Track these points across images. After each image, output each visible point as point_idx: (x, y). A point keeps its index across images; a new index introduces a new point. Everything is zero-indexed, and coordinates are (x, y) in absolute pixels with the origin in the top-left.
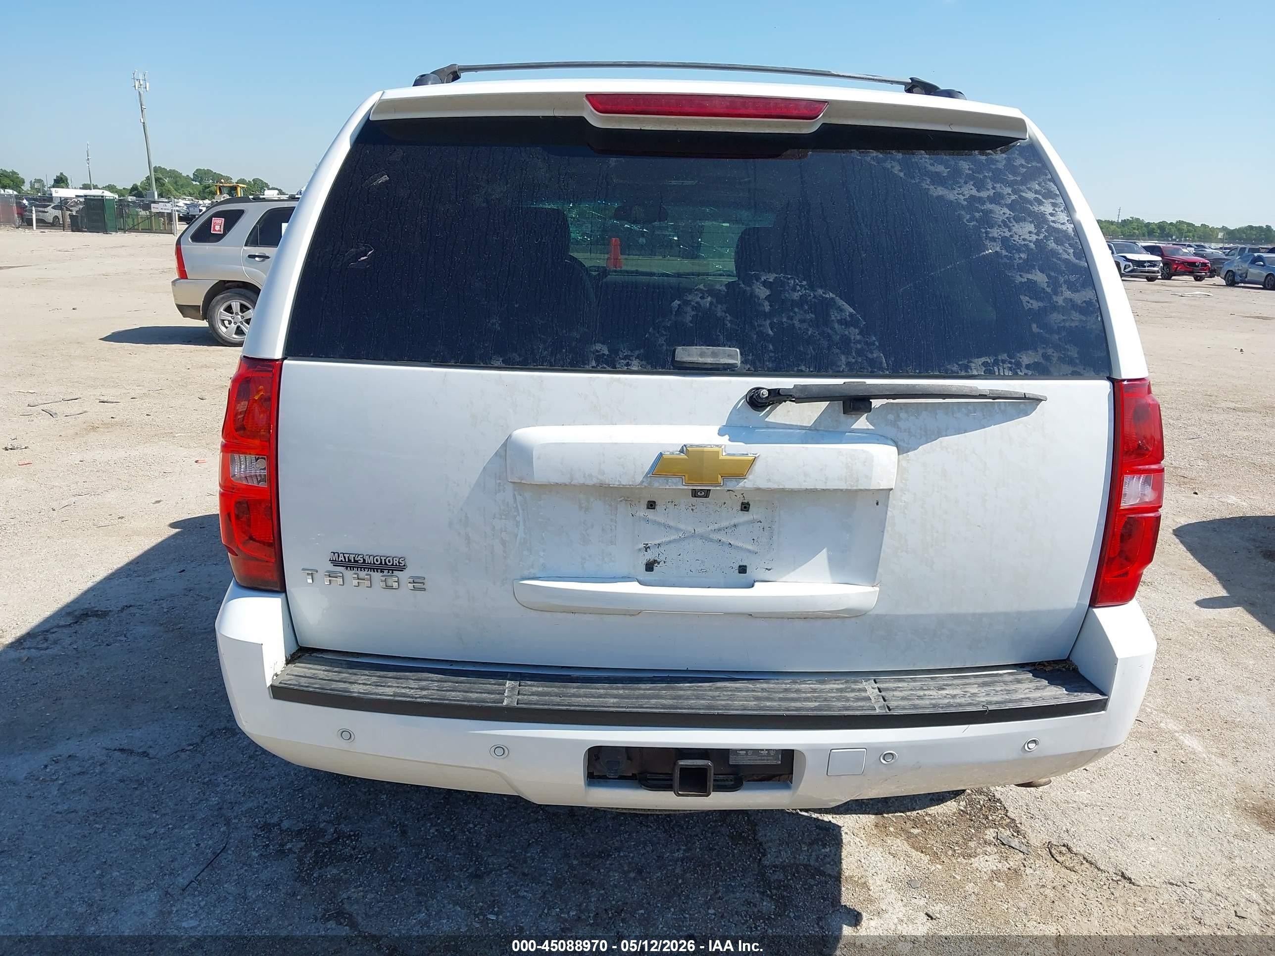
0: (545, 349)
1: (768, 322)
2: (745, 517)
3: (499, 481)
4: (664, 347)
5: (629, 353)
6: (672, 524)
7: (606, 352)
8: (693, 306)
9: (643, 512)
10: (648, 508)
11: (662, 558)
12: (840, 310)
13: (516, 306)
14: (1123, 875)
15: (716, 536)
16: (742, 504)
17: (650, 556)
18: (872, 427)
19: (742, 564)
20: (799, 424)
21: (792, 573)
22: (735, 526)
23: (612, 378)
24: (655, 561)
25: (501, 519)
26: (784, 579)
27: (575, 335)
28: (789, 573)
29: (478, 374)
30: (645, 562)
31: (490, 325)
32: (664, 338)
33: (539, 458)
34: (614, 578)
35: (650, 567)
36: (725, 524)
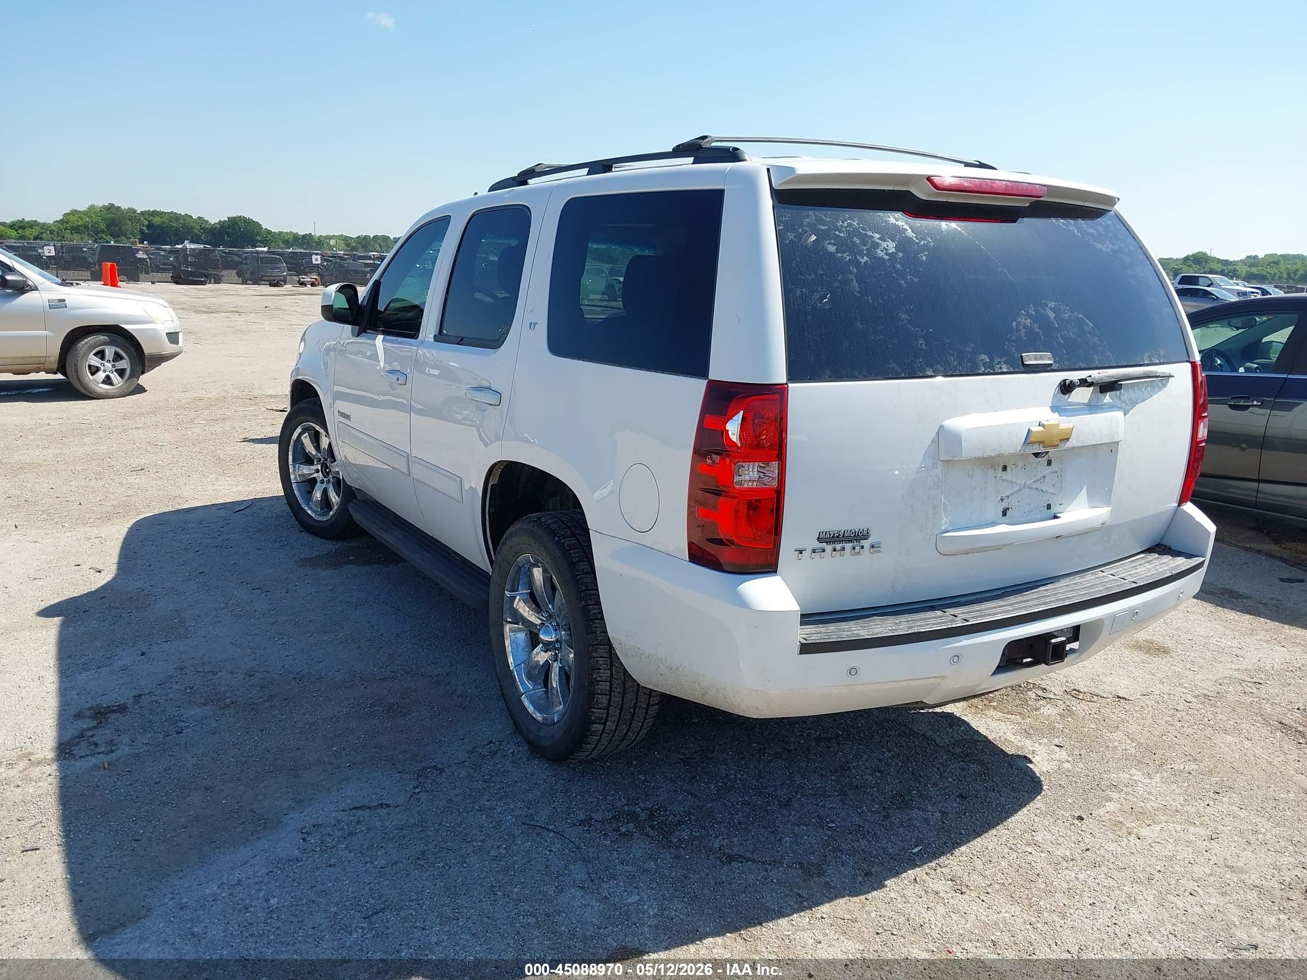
0: (955, 360)
1: (1059, 335)
2: (1050, 469)
3: (934, 461)
4: (1016, 354)
5: (999, 360)
6: (1014, 480)
7: (988, 360)
8: (1023, 326)
9: (1000, 473)
10: (1003, 471)
11: (1010, 506)
12: (1088, 325)
13: (931, 330)
14: (1119, 697)
15: (1035, 486)
16: (1048, 460)
17: (1005, 505)
18: (1111, 401)
19: (1048, 503)
20: (1082, 402)
21: (1071, 506)
22: (1044, 477)
23: (994, 379)
24: (1008, 509)
25: (934, 489)
26: (1068, 510)
27: (968, 349)
28: (1069, 505)
29: (919, 382)
30: (1002, 510)
31: (919, 345)
32: (1014, 348)
33: (965, 440)
34: (987, 524)
35: (1004, 513)
36: (1039, 476)
